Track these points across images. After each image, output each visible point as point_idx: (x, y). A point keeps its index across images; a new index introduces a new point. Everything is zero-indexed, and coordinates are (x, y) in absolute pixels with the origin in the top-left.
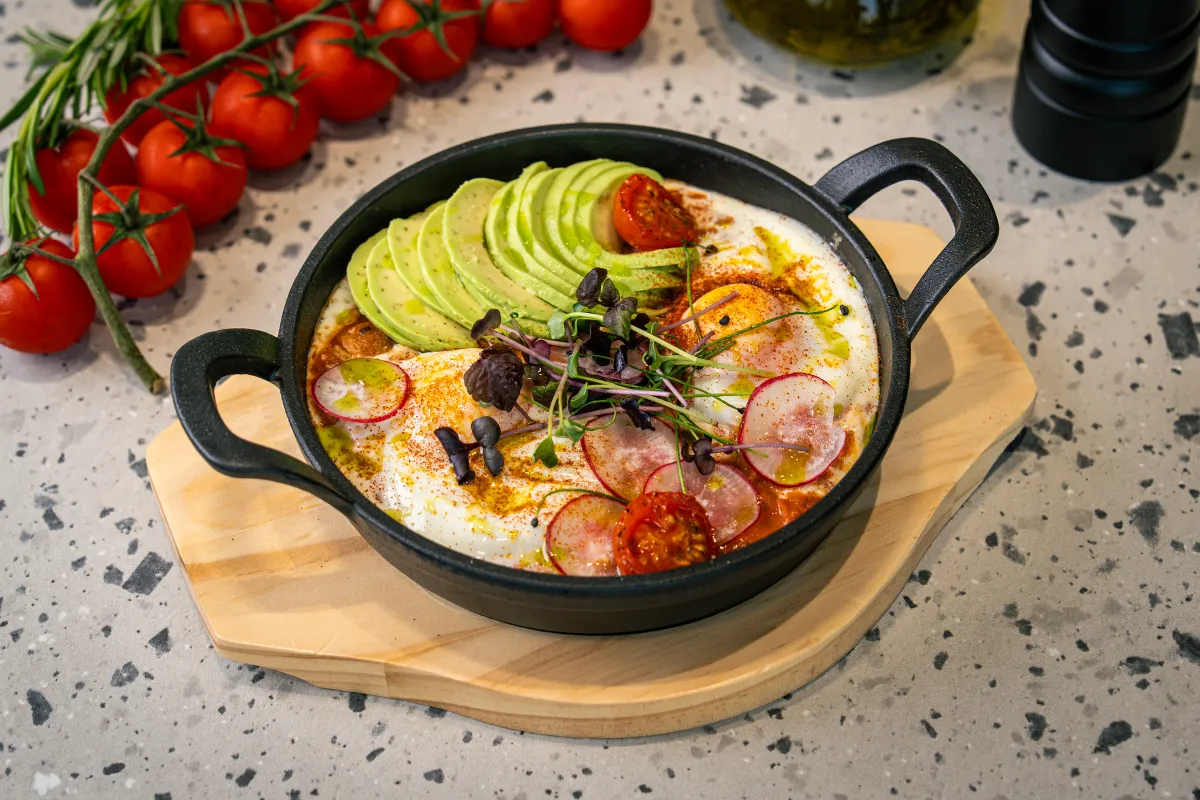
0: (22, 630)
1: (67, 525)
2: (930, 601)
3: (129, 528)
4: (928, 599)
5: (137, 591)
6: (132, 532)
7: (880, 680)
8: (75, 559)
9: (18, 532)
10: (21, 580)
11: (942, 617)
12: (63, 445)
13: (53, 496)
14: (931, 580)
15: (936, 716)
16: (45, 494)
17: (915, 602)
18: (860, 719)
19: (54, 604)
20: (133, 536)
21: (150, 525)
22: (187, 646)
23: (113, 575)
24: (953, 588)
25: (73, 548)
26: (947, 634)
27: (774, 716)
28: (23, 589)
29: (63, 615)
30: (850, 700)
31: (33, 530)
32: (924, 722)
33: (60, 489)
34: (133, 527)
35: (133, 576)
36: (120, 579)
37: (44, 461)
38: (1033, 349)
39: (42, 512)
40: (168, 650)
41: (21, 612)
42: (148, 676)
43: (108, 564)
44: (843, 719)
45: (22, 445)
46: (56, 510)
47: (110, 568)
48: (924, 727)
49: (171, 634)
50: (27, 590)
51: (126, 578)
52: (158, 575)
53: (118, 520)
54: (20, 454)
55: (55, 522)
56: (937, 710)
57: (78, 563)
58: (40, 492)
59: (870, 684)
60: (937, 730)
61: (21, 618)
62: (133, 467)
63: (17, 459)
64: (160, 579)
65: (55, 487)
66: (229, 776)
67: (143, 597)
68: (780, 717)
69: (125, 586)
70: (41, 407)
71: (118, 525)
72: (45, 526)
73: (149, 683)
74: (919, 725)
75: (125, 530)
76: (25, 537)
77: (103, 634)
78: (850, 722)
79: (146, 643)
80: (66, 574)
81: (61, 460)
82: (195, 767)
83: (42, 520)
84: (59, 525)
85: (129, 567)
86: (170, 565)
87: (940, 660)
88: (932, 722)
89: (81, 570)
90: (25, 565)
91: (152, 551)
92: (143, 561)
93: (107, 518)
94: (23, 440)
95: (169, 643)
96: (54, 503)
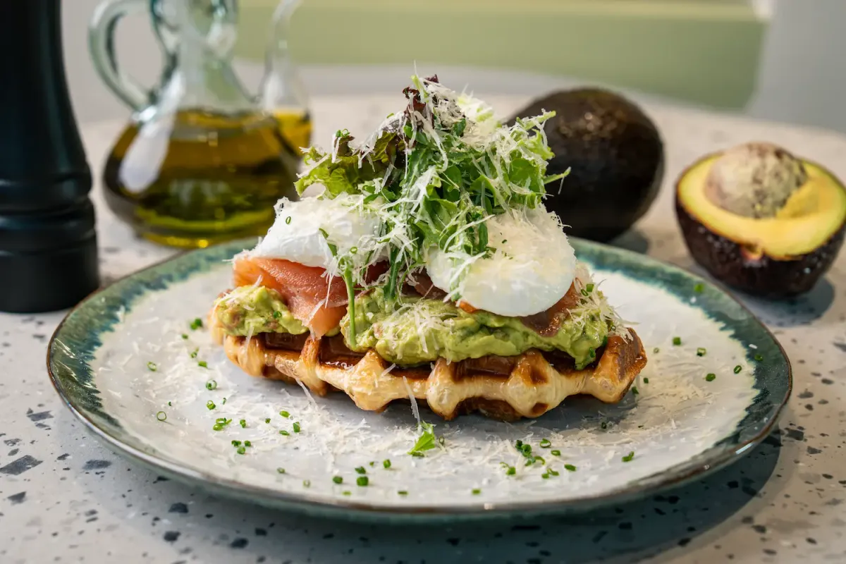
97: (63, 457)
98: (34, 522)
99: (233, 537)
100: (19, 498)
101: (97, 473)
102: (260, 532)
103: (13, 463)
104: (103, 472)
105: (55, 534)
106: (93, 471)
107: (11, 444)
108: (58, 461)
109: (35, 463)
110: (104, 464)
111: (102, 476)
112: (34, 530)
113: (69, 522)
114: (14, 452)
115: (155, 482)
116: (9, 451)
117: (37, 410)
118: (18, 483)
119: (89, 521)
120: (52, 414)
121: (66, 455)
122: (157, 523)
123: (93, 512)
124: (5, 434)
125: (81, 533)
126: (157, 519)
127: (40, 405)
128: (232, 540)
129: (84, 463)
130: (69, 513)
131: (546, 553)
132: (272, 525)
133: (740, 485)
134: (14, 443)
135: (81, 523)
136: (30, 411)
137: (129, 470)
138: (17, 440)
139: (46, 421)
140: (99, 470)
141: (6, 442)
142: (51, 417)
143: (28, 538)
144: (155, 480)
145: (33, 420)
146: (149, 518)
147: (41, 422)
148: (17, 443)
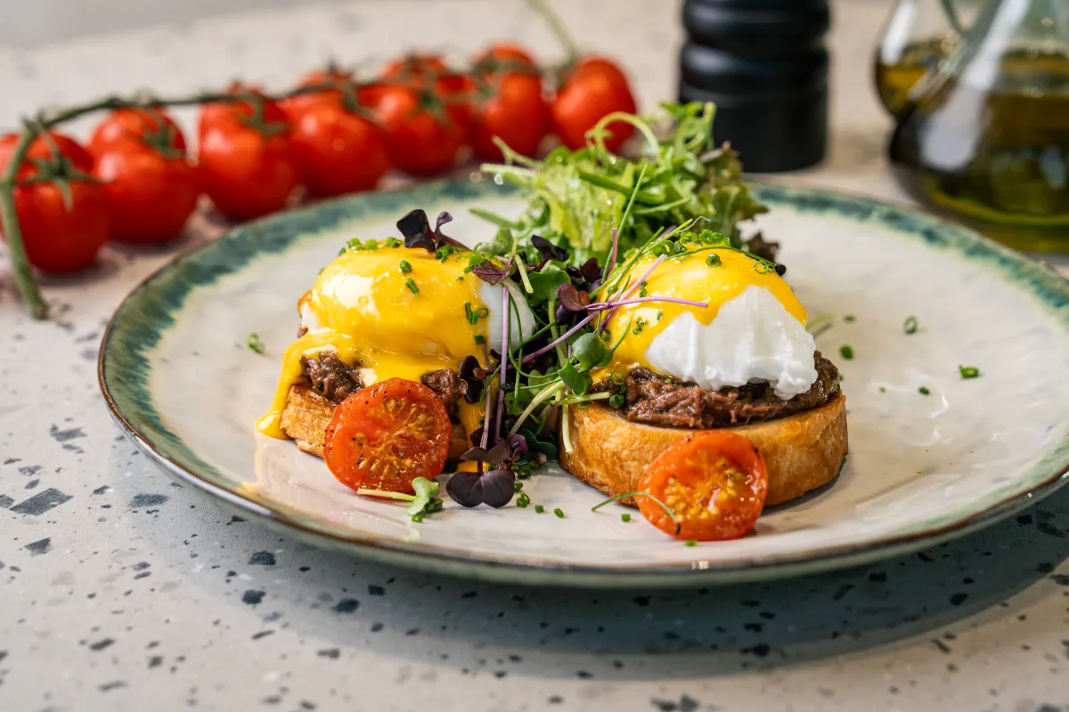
2: (949, 559)
4: (946, 557)
5: (26, 513)
6: (35, 474)
7: (883, 610)
11: (962, 570)
15: (951, 639)
17: (930, 558)
18: (857, 636)
20: (34, 477)
21: (58, 471)
22: (69, 551)
24: (976, 550)
26: (968, 581)
27: (752, 630)
30: (846, 622)
32: (936, 641)
35: (25, 503)
36: (10, 504)
40: (45, 553)
42: (14, 569)
44: (836, 636)
48: (936, 646)
49: (52, 542)
51: (16, 503)
52: (53, 503)
53: (24, 467)
56: (953, 634)
59: (872, 612)
60: (951, 648)
62: (53, 435)
64: (54, 506)
66: (83, 642)
67: (32, 517)
68: (759, 631)
69: (15, 509)
73: (14, 573)
74: (930, 644)
78: (845, 638)
79: (21, 547)
82: (44, 635)
85: (22, 497)
87: (959, 599)
88: (947, 643)
91: (53, 487)
92: (40, 494)
93: (12, 465)
95: (48, 548)
97: (100, 491)
98: (64, 579)
99: (338, 598)
100: (42, 546)
101: (148, 512)
102: (376, 590)
103: (32, 499)
104: (157, 511)
105: (91, 596)
106: (142, 510)
107: (28, 473)
108: (94, 496)
109: (63, 499)
110: (158, 499)
111: (156, 516)
112: (64, 589)
113: (111, 579)
114: (33, 484)
115: (228, 524)
116: (26, 483)
117: (63, 427)
118: (39, 526)
119: (138, 577)
120: (83, 431)
121: (106, 487)
122: (232, 578)
123: (144, 565)
124: (19, 460)
125: (128, 593)
126: (232, 574)
127: (68, 420)
128: (336, 602)
129: (131, 498)
130: (110, 567)
131: (769, 616)
132: (392, 580)
133: (1034, 519)
134: (33, 472)
135: (127, 580)
136: (54, 428)
137: (193, 507)
138: (37, 468)
139: (76, 442)
140: (151, 509)
141: (21, 470)
142: (83, 435)
143: (55, 602)
144: (230, 520)
145: (59, 440)
146: (222, 573)
147: (69, 442)
148: (37, 472)
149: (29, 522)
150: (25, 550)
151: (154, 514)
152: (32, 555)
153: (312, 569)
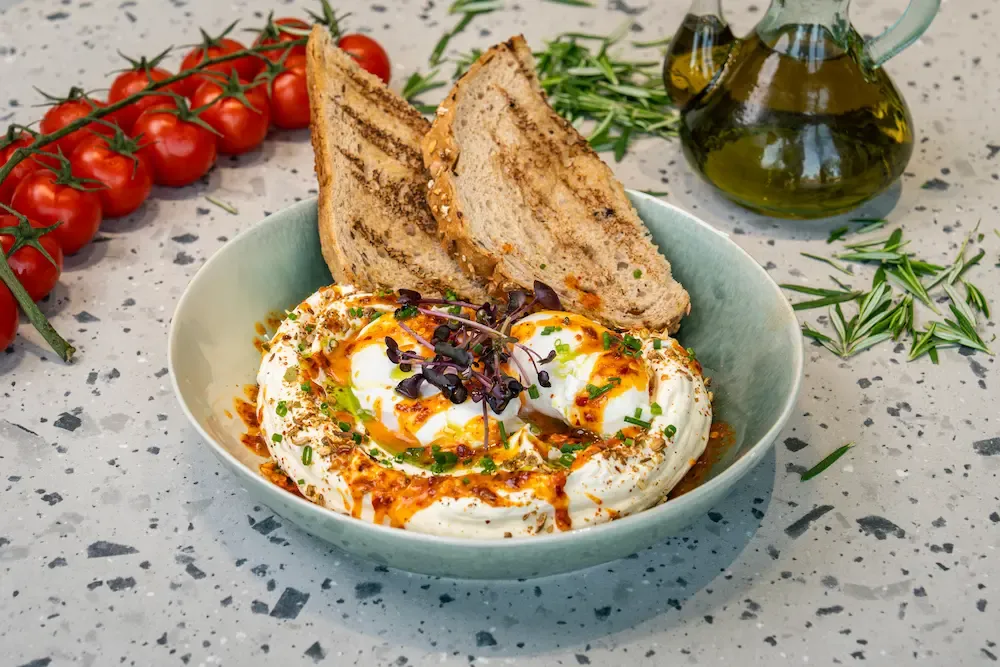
0: (190, 655)
1: (209, 574)
2: (959, 565)
3: (264, 572)
4: (956, 563)
5: (284, 617)
6: (267, 575)
7: (937, 624)
8: (223, 599)
9: (168, 583)
10: (181, 618)
11: (973, 575)
12: (190, 517)
13: (192, 555)
14: (954, 549)
15: (992, 645)
16: (184, 553)
17: (947, 566)
18: (930, 653)
19: (213, 633)
20: (268, 577)
21: (282, 567)
22: (340, 653)
23: (259, 607)
24: (974, 554)
25: (218, 590)
26: (981, 586)
27: (858, 658)
28: (182, 625)
29: (223, 641)
30: (917, 640)
31: (180, 580)
32: (983, 650)
33: (195, 549)
34: (267, 571)
35: (277, 606)
36: (267, 609)
37: (176, 530)
38: (982, 384)
39: (184, 566)
40: (323, 658)
41: (186, 641)
43: (254, 599)
44: (915, 654)
45: (153, 520)
46: (195, 564)
47: (255, 602)
48: (985, 654)
49: (323, 645)
50: (187, 625)
51: (271, 608)
52: (299, 603)
53: (253, 566)
54: (153, 526)
55: (197, 573)
56: (991, 640)
57: (227, 601)
58: (179, 552)
59: (930, 628)
60: (995, 654)
61: (187, 646)
62: (254, 528)
63: (150, 530)
64: (301, 606)
65: (190, 548)
67: (290, 621)
68: (862, 658)
69: (273, 614)
70: (163, 491)
71: (254, 570)
72: (189, 577)
74: (980, 652)
75: (261, 574)
76: (174, 586)
77: (262, 651)
78: (922, 656)
79: (302, 654)
80: (218, 611)
81: (191, 527)
83: (186, 573)
84: (201, 575)
85: (272, 599)
86: (307, 596)
87: (982, 605)
88: (990, 650)
89: (230, 606)
90: (179, 608)
91: (289, 586)
92: (283, 595)
93: (242, 566)
94: (154, 516)
95: (322, 652)
96: (193, 560)
149: (294, 627)
150: (307, 656)
151: (380, 604)
152: (316, 662)
153: (526, 645)
